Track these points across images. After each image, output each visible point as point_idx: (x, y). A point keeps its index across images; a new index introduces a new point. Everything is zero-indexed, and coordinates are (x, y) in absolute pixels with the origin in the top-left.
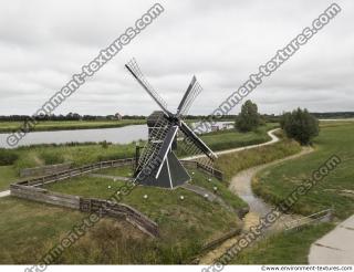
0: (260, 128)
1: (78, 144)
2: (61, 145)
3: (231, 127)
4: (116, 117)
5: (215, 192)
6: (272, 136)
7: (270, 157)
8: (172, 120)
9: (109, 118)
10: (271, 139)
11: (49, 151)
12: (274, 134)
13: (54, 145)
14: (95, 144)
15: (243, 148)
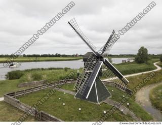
0: (149, 62)
1: (54, 69)
2: (46, 69)
3: (133, 61)
4: (76, 56)
5: (128, 106)
6: (156, 66)
7: (158, 79)
8: (99, 57)
9: (73, 56)
10: (157, 68)
11: (38, 72)
12: (157, 64)
13: (43, 69)
14: (62, 69)
15: (141, 73)
